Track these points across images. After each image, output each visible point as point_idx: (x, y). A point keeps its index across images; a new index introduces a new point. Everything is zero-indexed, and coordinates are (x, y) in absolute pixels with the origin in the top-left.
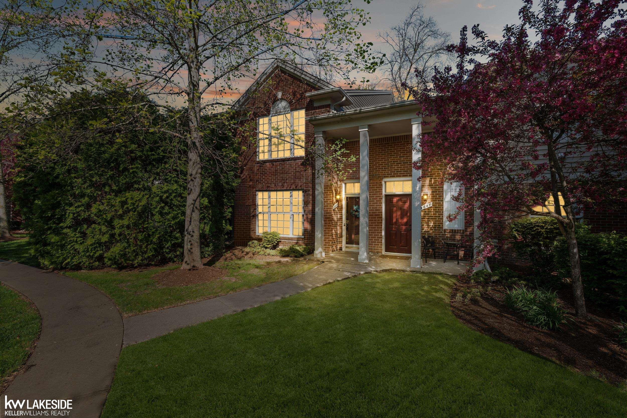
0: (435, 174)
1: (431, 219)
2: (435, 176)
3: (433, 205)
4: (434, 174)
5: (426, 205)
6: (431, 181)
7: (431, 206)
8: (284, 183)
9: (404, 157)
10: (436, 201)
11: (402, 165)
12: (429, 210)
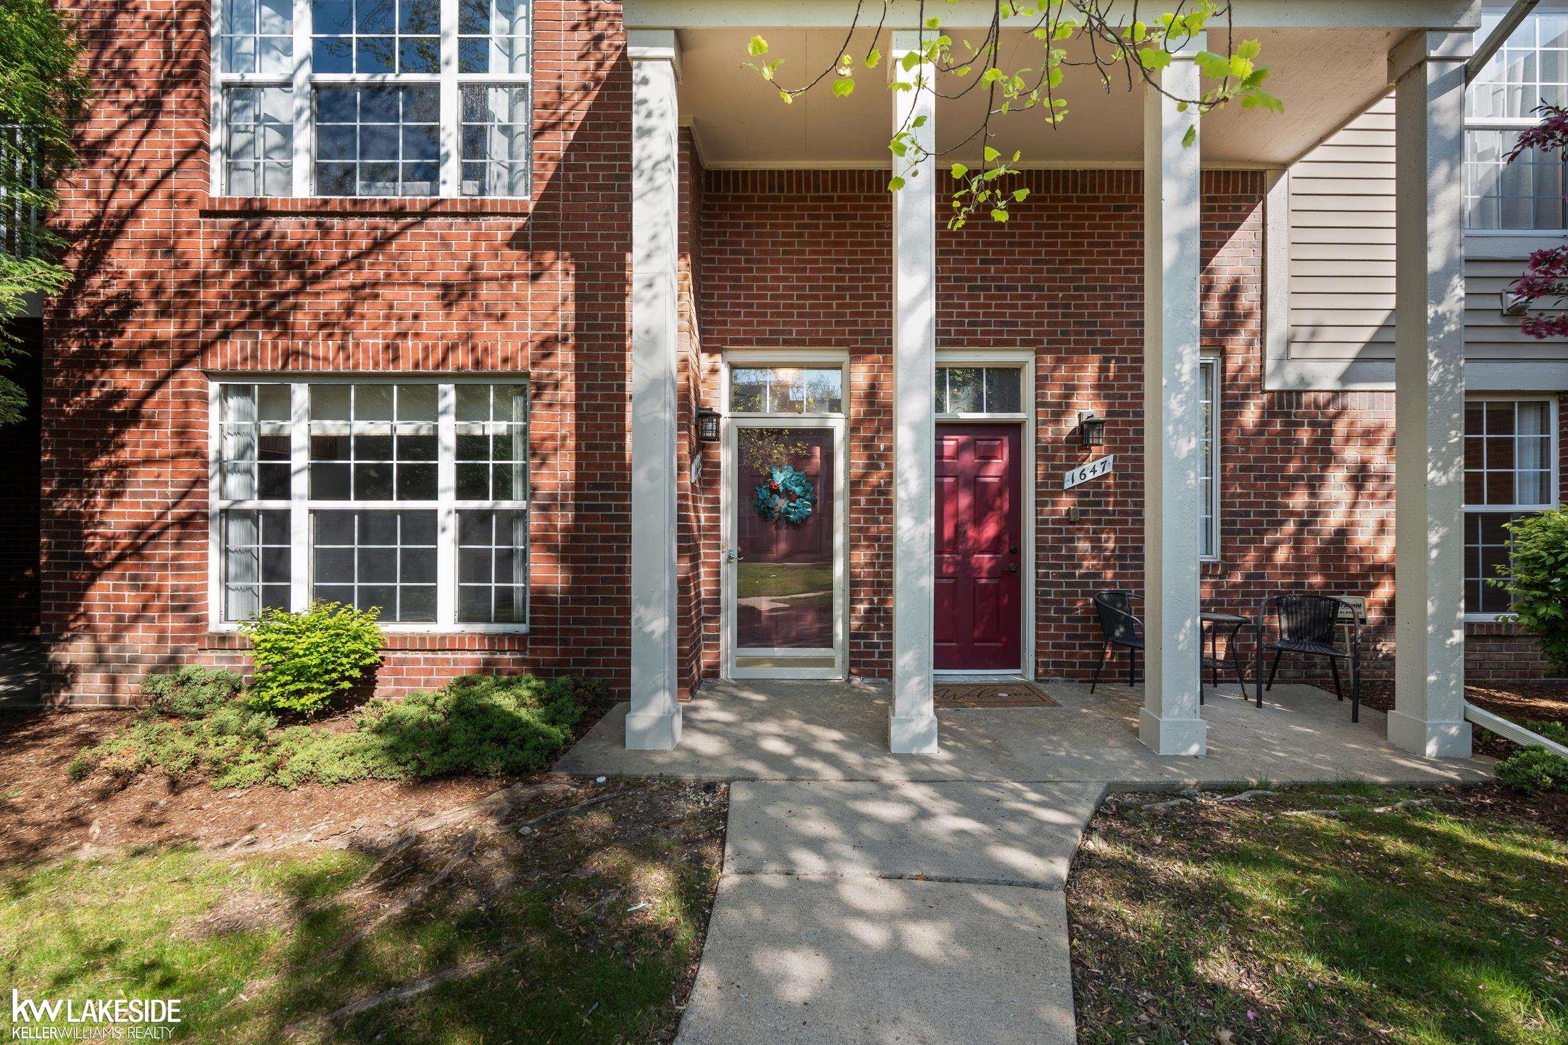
0: (1121, 342)
1: (1110, 522)
2: (1122, 351)
3: (1114, 467)
4: (1115, 342)
5: (1088, 466)
6: (1107, 369)
7: (1109, 469)
8: (404, 335)
9: (1000, 262)
10: (1126, 450)
11: (992, 297)
12: (1099, 485)
